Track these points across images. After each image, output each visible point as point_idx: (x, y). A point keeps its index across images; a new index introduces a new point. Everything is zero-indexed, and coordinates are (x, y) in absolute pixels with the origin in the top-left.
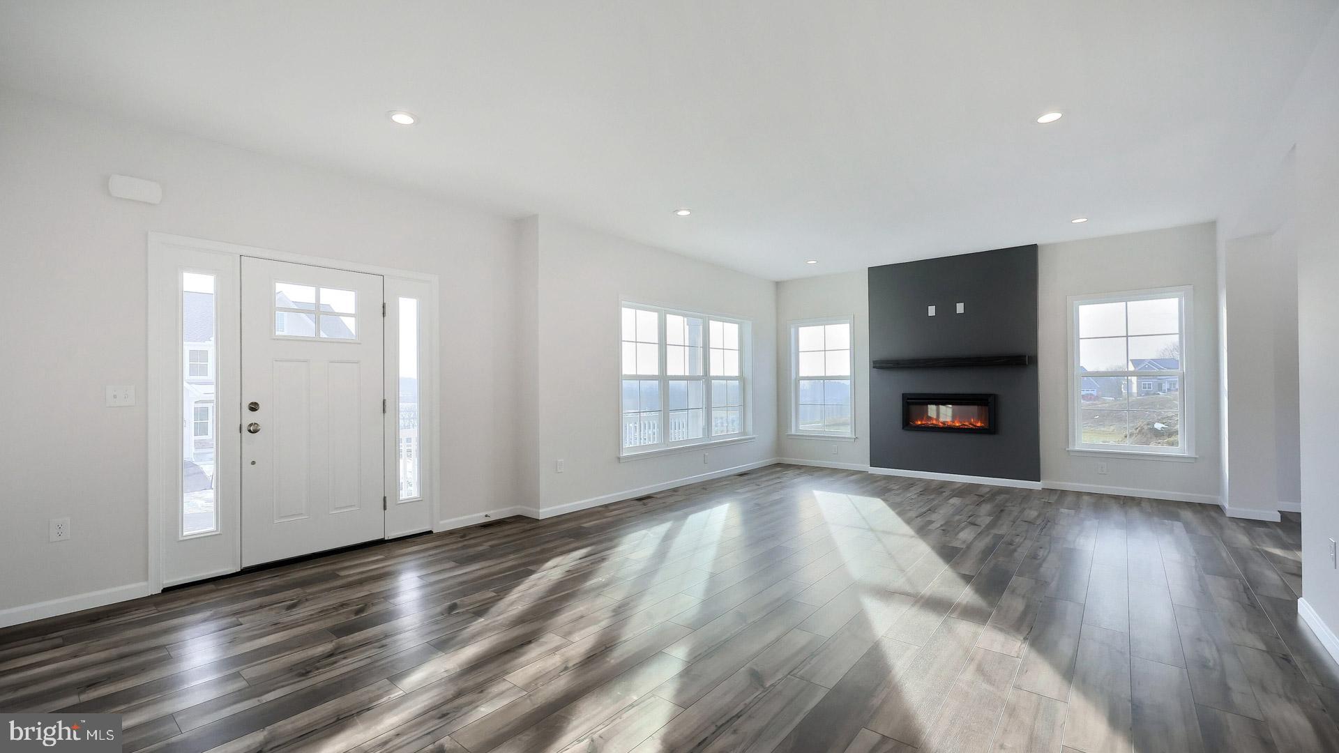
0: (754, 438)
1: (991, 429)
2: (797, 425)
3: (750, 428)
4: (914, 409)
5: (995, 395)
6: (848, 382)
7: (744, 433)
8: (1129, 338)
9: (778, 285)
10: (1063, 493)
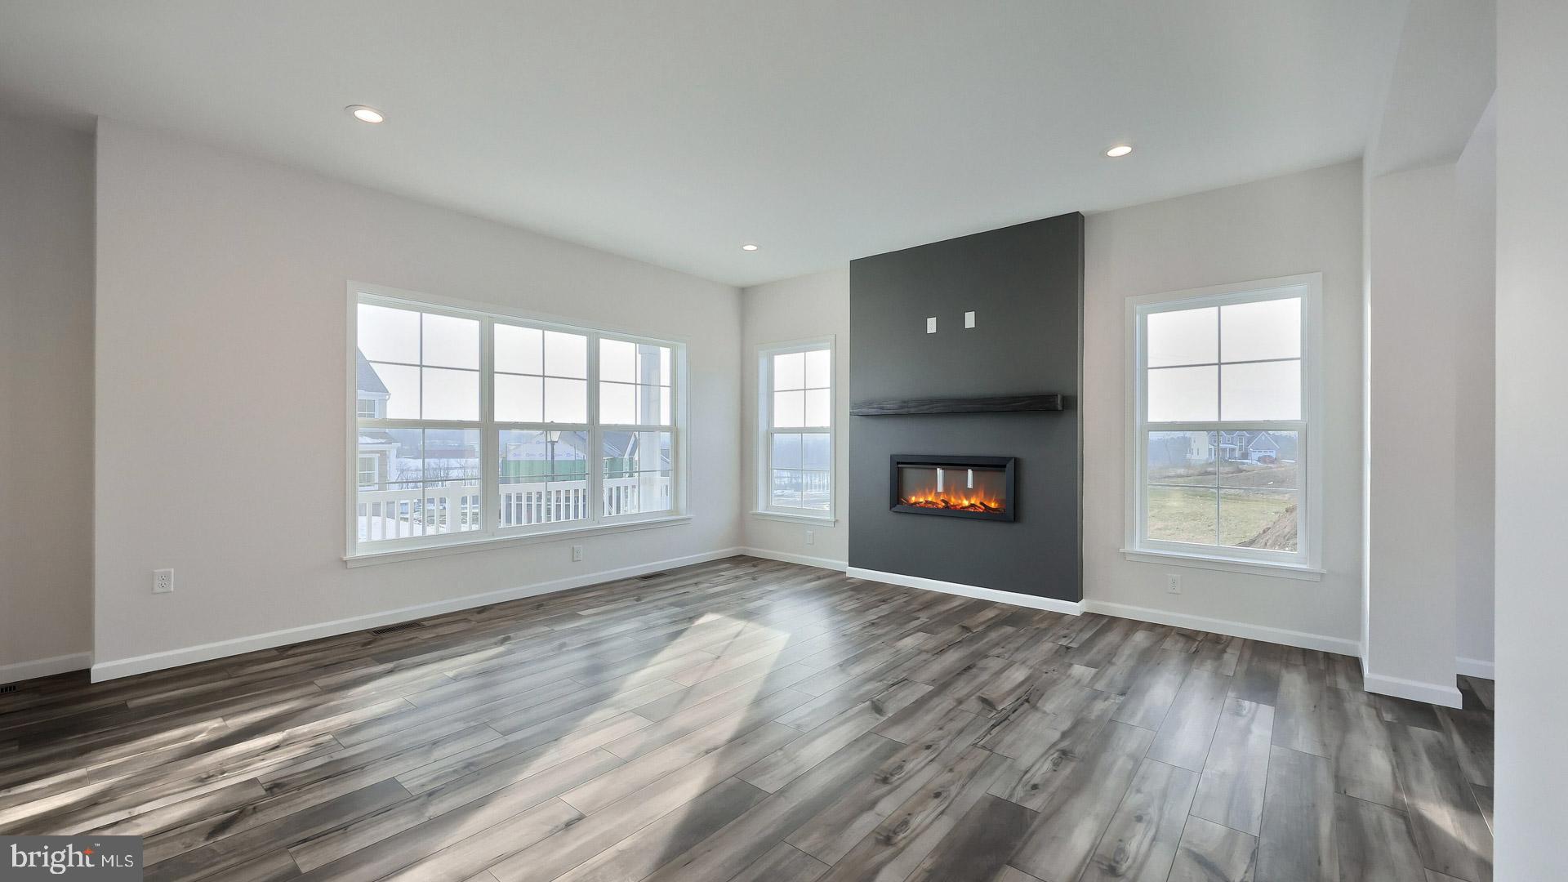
0: (689, 519)
1: (1012, 513)
2: (768, 501)
3: (683, 503)
4: (911, 475)
5: (1015, 459)
6: (827, 436)
7: (675, 510)
8: (1222, 366)
9: (744, 294)
10: (1114, 620)
